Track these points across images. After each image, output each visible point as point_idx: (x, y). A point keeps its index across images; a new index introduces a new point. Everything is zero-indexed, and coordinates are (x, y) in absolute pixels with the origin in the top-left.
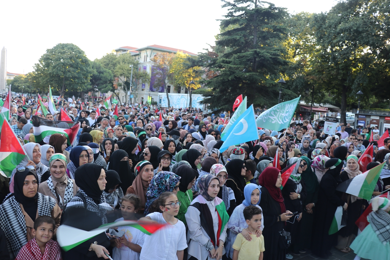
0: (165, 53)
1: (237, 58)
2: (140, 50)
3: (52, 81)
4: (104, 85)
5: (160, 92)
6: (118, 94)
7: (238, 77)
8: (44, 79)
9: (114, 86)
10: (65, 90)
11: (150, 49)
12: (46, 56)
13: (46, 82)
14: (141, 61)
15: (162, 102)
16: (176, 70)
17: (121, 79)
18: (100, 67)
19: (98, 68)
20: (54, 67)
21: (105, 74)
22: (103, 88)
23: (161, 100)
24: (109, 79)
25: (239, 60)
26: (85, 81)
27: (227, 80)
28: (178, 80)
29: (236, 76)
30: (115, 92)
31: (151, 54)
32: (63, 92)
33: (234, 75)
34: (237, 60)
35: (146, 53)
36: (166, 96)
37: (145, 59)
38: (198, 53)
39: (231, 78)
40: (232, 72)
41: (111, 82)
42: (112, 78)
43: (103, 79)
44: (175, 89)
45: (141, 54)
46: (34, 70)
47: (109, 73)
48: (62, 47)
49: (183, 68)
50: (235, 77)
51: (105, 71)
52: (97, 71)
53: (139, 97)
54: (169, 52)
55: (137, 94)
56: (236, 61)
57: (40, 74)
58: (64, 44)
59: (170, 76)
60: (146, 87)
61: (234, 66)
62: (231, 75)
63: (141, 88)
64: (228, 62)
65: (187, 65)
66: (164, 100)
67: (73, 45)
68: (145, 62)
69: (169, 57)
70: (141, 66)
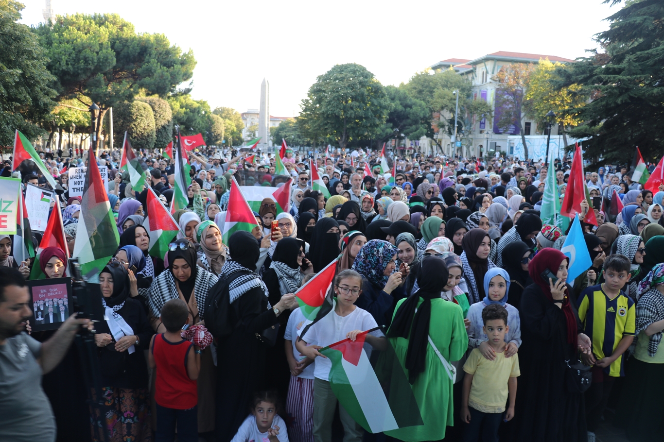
0: (517, 65)
1: (636, 61)
2: (475, 63)
3: (326, 124)
4: (414, 127)
5: (511, 134)
6: (440, 142)
7: (636, 97)
8: (315, 122)
9: (432, 127)
10: (348, 137)
11: (492, 59)
12: (317, 86)
13: (318, 127)
14: (477, 81)
15: (515, 152)
16: (538, 93)
17: (443, 116)
18: (405, 98)
19: (403, 99)
20: (329, 103)
21: (414, 108)
22: (412, 132)
23: (512, 148)
24: (422, 115)
25: (639, 65)
26: (377, 122)
27: (613, 105)
28: (542, 111)
29: (631, 95)
30: (435, 137)
31: (494, 68)
32: (344, 142)
33: (629, 95)
34: (637, 64)
35: (484, 67)
36: (521, 141)
37: (484, 78)
38: (578, 59)
39: (622, 101)
40: (623, 89)
41: (427, 121)
42: (426, 114)
43: (411, 116)
44: (539, 128)
45: (477, 70)
46: (301, 111)
47: (420, 106)
48: (340, 69)
49: (551, 88)
50: (631, 98)
51: (415, 104)
52: (401, 104)
53: (475, 145)
54: (526, 62)
55: (472, 139)
56: (633, 68)
57: (310, 115)
58: (343, 65)
59: (528, 105)
60: (486, 127)
61: (629, 77)
62: (621, 94)
63: (478, 129)
64: (617, 70)
65: (557, 82)
66: (517, 149)
67: (355, 65)
68: (484, 83)
69: (524, 70)
70: (477, 90)
